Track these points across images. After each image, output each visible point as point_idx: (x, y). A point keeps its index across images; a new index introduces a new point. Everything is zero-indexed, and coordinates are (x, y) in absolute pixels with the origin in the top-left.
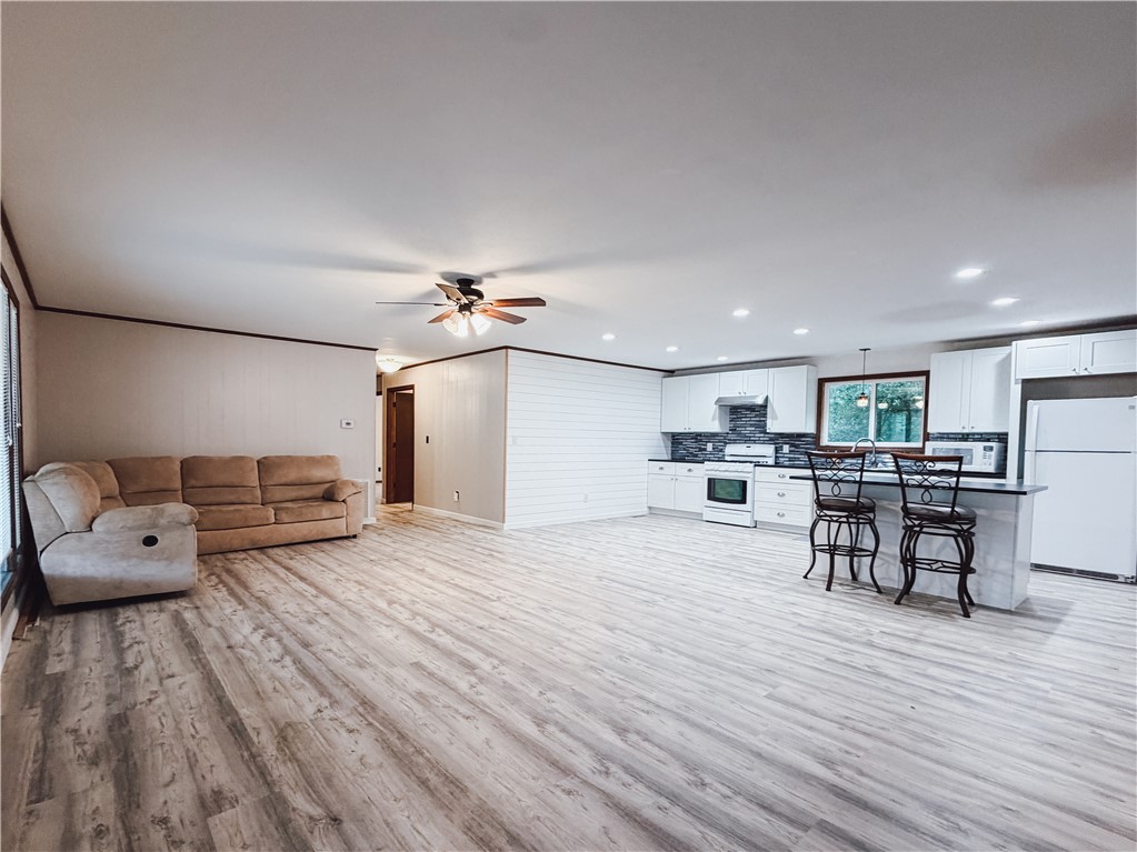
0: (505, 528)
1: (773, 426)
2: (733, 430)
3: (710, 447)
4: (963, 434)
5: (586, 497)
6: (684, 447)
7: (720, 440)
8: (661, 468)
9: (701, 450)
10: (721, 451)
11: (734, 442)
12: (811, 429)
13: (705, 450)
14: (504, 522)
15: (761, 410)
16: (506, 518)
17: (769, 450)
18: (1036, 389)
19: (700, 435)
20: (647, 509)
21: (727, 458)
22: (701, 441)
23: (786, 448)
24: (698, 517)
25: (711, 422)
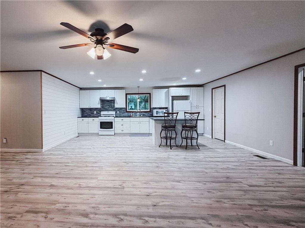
0: (43, 151)
1: (116, 106)
2: (102, 107)
3: (95, 112)
4: (160, 108)
5: (65, 132)
6: (86, 113)
7: (99, 110)
8: (83, 120)
9: (92, 113)
10: (99, 113)
11: (103, 111)
12: (125, 107)
13: (94, 113)
14: (42, 148)
15: (112, 101)
16: (43, 146)
17: (114, 113)
18: (174, 98)
19: (92, 109)
20: (78, 134)
21: (101, 116)
22: (92, 110)
23: (118, 112)
24: (98, 134)
25: (97, 105)
